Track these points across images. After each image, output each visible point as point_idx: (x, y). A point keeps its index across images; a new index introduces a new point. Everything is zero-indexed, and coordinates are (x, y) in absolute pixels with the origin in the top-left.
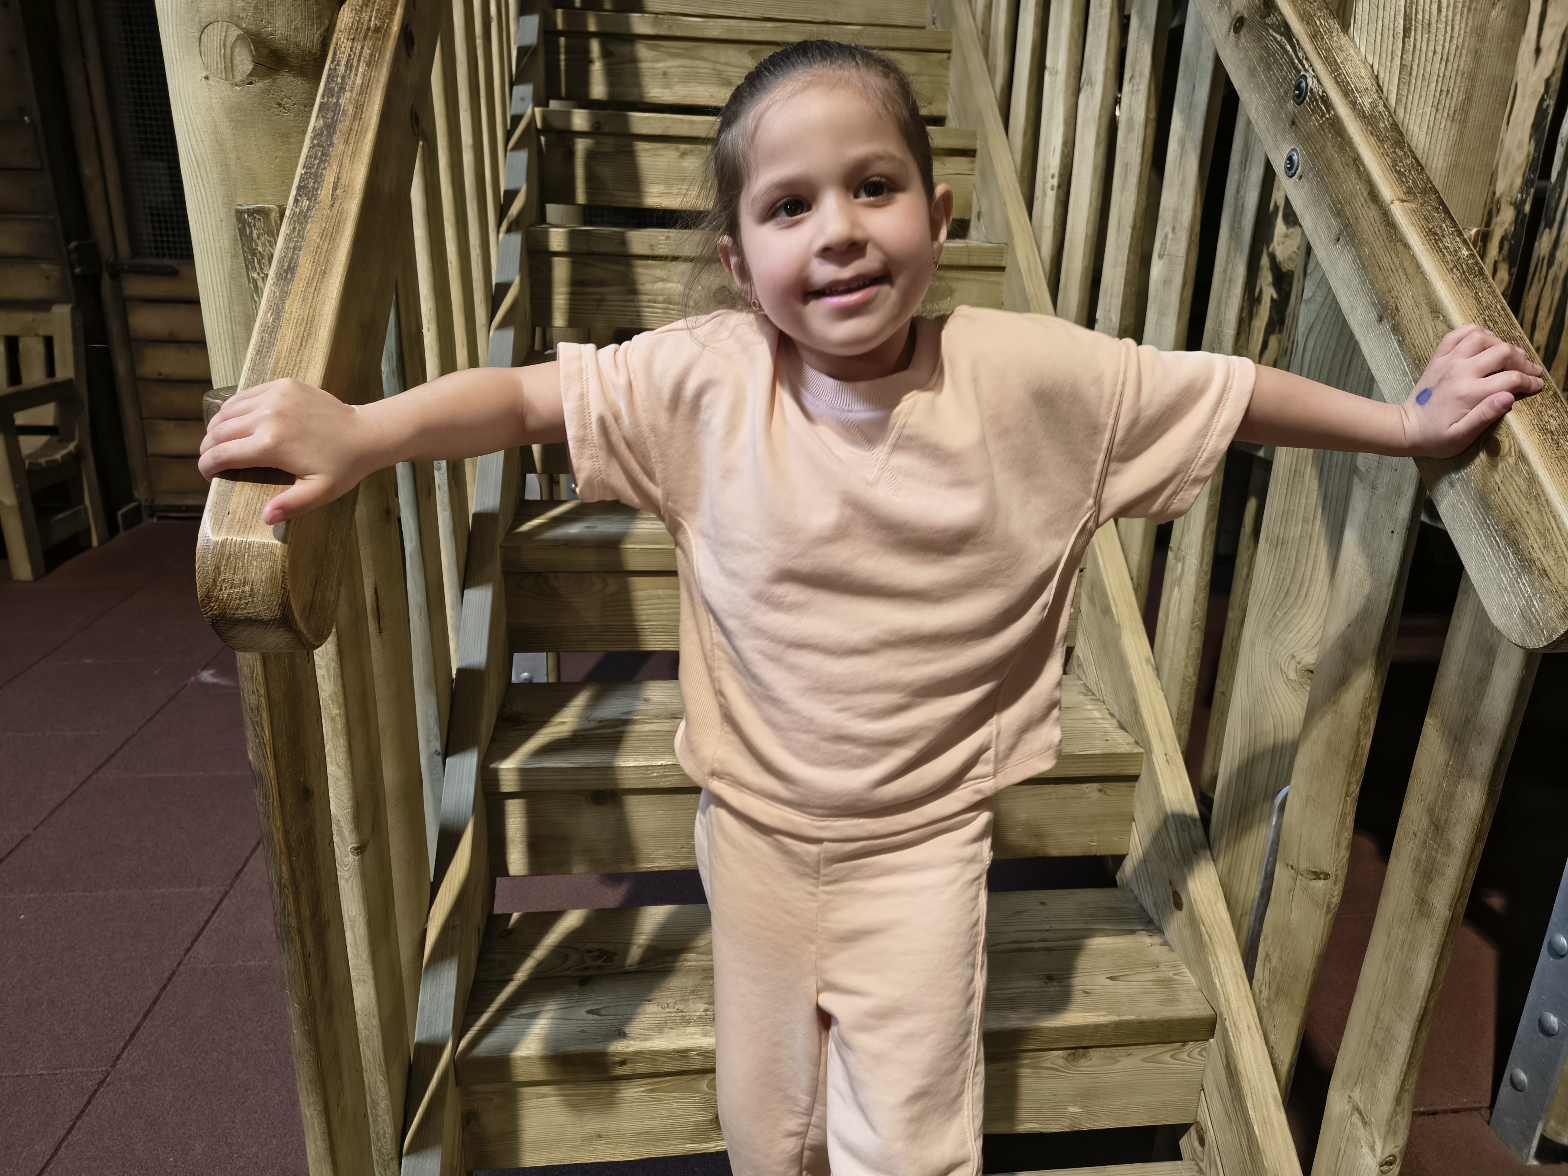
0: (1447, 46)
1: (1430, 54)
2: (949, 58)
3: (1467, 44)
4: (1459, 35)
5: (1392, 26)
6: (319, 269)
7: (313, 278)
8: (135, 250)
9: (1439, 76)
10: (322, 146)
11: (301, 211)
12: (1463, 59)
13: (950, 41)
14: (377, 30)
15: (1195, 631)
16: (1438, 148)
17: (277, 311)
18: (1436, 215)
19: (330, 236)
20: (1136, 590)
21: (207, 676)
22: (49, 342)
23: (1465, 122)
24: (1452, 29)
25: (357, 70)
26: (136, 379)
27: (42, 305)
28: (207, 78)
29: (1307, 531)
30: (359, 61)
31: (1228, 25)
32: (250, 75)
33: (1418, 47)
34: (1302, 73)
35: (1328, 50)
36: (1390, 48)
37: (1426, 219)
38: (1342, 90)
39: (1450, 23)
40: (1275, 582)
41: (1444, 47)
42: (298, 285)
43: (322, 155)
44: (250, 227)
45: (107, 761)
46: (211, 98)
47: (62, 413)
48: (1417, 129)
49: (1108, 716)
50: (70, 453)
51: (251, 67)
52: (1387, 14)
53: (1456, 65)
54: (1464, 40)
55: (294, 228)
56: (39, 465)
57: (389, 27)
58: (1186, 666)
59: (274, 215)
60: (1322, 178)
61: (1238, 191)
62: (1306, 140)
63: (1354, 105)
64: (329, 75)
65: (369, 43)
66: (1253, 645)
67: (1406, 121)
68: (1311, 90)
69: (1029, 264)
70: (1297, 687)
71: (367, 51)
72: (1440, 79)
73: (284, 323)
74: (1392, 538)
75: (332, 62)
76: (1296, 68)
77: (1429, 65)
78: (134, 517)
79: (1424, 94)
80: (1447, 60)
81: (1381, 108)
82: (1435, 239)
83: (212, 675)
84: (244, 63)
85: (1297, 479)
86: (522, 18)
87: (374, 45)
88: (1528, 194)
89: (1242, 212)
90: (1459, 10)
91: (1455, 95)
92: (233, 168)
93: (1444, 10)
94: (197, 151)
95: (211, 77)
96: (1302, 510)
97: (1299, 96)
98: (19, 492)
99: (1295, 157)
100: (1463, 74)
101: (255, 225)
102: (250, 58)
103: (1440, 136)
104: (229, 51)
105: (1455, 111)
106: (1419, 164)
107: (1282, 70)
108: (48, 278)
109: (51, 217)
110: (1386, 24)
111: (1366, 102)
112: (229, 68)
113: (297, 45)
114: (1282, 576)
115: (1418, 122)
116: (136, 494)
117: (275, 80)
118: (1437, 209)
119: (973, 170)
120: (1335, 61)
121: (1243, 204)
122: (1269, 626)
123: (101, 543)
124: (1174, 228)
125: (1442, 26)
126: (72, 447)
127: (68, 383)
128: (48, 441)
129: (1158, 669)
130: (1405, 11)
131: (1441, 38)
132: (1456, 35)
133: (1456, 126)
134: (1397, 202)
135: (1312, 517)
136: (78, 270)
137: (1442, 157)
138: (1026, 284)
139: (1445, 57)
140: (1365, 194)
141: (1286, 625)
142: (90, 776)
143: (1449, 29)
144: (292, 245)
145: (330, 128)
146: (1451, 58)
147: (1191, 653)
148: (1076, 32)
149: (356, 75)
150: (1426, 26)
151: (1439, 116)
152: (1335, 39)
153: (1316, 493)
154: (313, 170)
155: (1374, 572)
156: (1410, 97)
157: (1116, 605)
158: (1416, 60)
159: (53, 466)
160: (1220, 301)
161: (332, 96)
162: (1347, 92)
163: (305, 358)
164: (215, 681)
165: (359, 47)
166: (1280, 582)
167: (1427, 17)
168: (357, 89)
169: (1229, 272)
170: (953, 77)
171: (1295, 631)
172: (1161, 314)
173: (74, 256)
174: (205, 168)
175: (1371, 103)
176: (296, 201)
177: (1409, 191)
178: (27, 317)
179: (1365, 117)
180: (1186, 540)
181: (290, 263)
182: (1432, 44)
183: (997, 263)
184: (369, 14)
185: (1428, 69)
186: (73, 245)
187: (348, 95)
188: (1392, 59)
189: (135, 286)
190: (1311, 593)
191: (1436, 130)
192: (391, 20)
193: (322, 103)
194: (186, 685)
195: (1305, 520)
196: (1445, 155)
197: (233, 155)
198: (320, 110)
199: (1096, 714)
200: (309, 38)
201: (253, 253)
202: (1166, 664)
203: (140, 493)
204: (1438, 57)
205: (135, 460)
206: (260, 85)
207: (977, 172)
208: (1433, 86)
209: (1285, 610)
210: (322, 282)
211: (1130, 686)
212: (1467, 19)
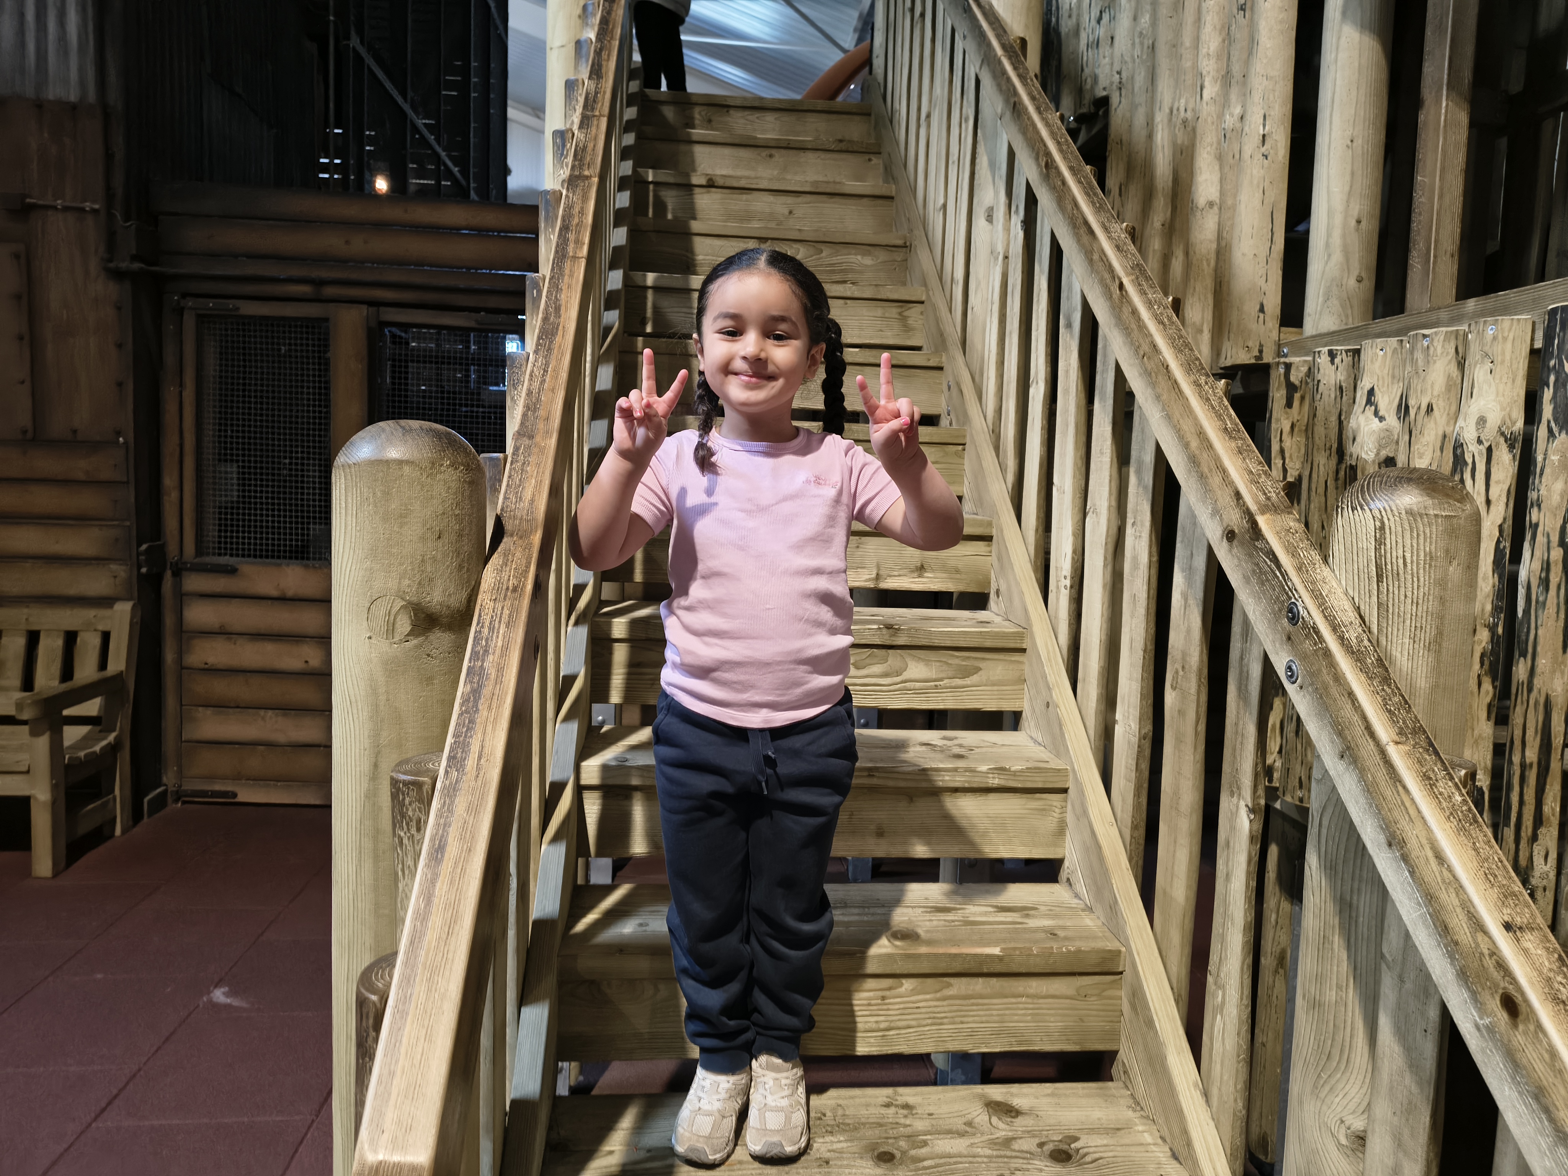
0: (1416, 592)
1: (1402, 598)
2: (964, 450)
3: (1432, 592)
4: (1425, 585)
5: (1366, 571)
6: (465, 847)
7: (460, 857)
8: (200, 550)
9: (1412, 615)
10: (469, 712)
11: (451, 784)
12: (1431, 603)
13: (964, 436)
14: (515, 590)
15: (1241, 1065)
16: (1419, 671)
17: (428, 896)
18: (1427, 757)
19: (474, 810)
20: (1177, 1002)
21: (219, 995)
22: (106, 637)
23: (1439, 651)
24: (1418, 580)
25: (498, 632)
26: (181, 667)
27: (106, 602)
28: (370, 638)
29: (1341, 998)
30: (500, 622)
31: (1221, 532)
32: (408, 635)
33: (1391, 591)
34: (1293, 600)
35: (1313, 583)
36: (1367, 587)
37: (1419, 762)
38: (1330, 624)
39: (1415, 575)
40: (1316, 1042)
41: (1413, 593)
42: (446, 866)
43: (469, 722)
44: (403, 794)
45: (109, 1103)
46: (371, 653)
47: (107, 707)
48: (1399, 655)
49: (1160, 1141)
50: (110, 744)
51: (409, 629)
52: (1360, 560)
53: (1425, 608)
54: (1429, 589)
55: (445, 802)
56: (79, 758)
57: (524, 586)
58: (1235, 1100)
59: (426, 788)
60: (1321, 697)
61: (1242, 658)
62: (1304, 657)
63: (1342, 639)
64: (475, 638)
65: (508, 603)
66: (1301, 1103)
67: (1389, 647)
68: (1303, 618)
69: (1048, 653)
70: (1349, 1153)
71: (506, 612)
72: (1414, 618)
73: (434, 910)
74: (1426, 1036)
75: (478, 624)
76: (1287, 594)
77: (1402, 606)
78: (160, 803)
79: (1401, 628)
80: (1417, 604)
81: (1366, 643)
82: (1430, 784)
83: (226, 994)
84: (404, 625)
85: (1326, 945)
86: (593, 423)
87: (512, 605)
88: (1499, 619)
89: (1247, 678)
90: (1421, 566)
91: (1428, 630)
92: (382, 708)
93: (1409, 565)
94: (352, 693)
95: (373, 639)
96: (1334, 977)
97: (1293, 618)
98: (54, 788)
99: (1294, 667)
100: (1432, 615)
101: (408, 794)
102: (409, 622)
103: (1420, 662)
104: (392, 618)
105: (1430, 643)
106: (1406, 702)
107: (1274, 590)
108: (115, 577)
109: (128, 523)
110: (1361, 567)
111: (1353, 634)
112: (391, 630)
113: (448, 607)
114: (1322, 1038)
115: (1399, 650)
116: (165, 780)
117: (427, 637)
118: (1428, 750)
119: (991, 552)
120: (1321, 594)
121: (1248, 672)
122: (1315, 1087)
123: (124, 832)
124: (1183, 667)
125: (1409, 577)
126: (112, 737)
127: (119, 676)
128: (90, 732)
129: (1206, 1094)
130: (1376, 562)
131: (1409, 585)
132: (1422, 584)
133: (1432, 655)
134: (1391, 744)
135: (1344, 984)
136: (144, 570)
137: (1423, 679)
138: (1047, 672)
139: (1415, 601)
140: (1363, 728)
141: (1331, 1089)
142: (90, 1125)
143: (1415, 579)
144: (442, 821)
145: (476, 693)
146: (1420, 602)
147: (1239, 1087)
148: (1080, 463)
149: (497, 637)
150: (1395, 575)
151: (1416, 646)
152: (1318, 571)
153: (1346, 962)
154: (461, 739)
155: (1413, 1065)
156: (1390, 629)
157: (1159, 1020)
158: (1391, 600)
159: (92, 758)
160: (1234, 750)
161: (478, 660)
162: (1335, 628)
163: (452, 948)
164: (229, 1001)
165: (500, 609)
166: (1322, 1044)
167: (1395, 568)
168: (498, 652)
169: (1241, 727)
170: (968, 464)
171: (1341, 1096)
172: (1179, 740)
173: (142, 558)
174: (357, 706)
175: (1357, 638)
176: (447, 772)
177: (1401, 733)
178: (90, 613)
179: (1353, 653)
180: (1224, 969)
181: (441, 841)
182: (1402, 590)
183: (1018, 646)
184: (507, 573)
185: (1402, 609)
186: (144, 547)
187: (491, 657)
188: (1370, 596)
189: (194, 582)
190: (1353, 1060)
191: (1415, 658)
192: (526, 578)
193: (469, 667)
194: (198, 1006)
195: (1339, 987)
196: (1426, 677)
197: (383, 698)
198: (468, 674)
199: (1148, 1138)
200: (457, 600)
201: (403, 816)
202: (1214, 1092)
203: (169, 779)
204: (1409, 601)
205: (169, 744)
206: (414, 642)
207: (993, 554)
208: (1408, 622)
209: (1329, 1073)
210: (468, 861)
211: (1180, 1114)
212: (1430, 573)
